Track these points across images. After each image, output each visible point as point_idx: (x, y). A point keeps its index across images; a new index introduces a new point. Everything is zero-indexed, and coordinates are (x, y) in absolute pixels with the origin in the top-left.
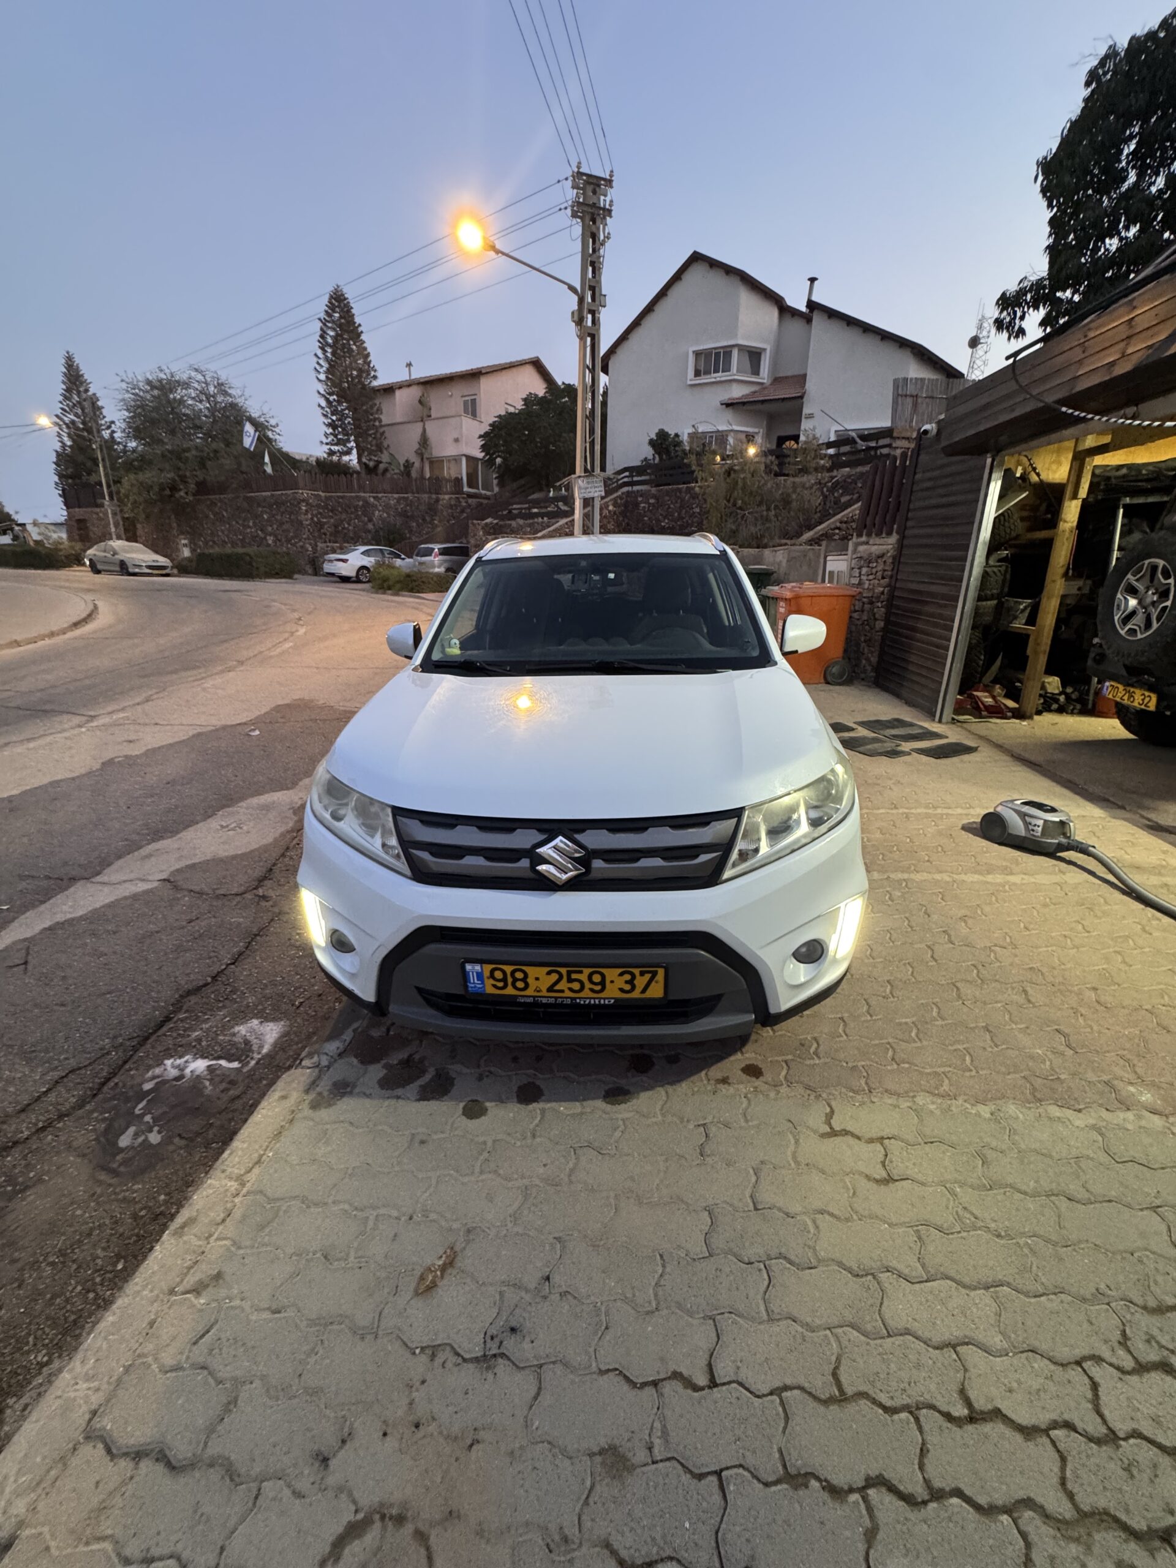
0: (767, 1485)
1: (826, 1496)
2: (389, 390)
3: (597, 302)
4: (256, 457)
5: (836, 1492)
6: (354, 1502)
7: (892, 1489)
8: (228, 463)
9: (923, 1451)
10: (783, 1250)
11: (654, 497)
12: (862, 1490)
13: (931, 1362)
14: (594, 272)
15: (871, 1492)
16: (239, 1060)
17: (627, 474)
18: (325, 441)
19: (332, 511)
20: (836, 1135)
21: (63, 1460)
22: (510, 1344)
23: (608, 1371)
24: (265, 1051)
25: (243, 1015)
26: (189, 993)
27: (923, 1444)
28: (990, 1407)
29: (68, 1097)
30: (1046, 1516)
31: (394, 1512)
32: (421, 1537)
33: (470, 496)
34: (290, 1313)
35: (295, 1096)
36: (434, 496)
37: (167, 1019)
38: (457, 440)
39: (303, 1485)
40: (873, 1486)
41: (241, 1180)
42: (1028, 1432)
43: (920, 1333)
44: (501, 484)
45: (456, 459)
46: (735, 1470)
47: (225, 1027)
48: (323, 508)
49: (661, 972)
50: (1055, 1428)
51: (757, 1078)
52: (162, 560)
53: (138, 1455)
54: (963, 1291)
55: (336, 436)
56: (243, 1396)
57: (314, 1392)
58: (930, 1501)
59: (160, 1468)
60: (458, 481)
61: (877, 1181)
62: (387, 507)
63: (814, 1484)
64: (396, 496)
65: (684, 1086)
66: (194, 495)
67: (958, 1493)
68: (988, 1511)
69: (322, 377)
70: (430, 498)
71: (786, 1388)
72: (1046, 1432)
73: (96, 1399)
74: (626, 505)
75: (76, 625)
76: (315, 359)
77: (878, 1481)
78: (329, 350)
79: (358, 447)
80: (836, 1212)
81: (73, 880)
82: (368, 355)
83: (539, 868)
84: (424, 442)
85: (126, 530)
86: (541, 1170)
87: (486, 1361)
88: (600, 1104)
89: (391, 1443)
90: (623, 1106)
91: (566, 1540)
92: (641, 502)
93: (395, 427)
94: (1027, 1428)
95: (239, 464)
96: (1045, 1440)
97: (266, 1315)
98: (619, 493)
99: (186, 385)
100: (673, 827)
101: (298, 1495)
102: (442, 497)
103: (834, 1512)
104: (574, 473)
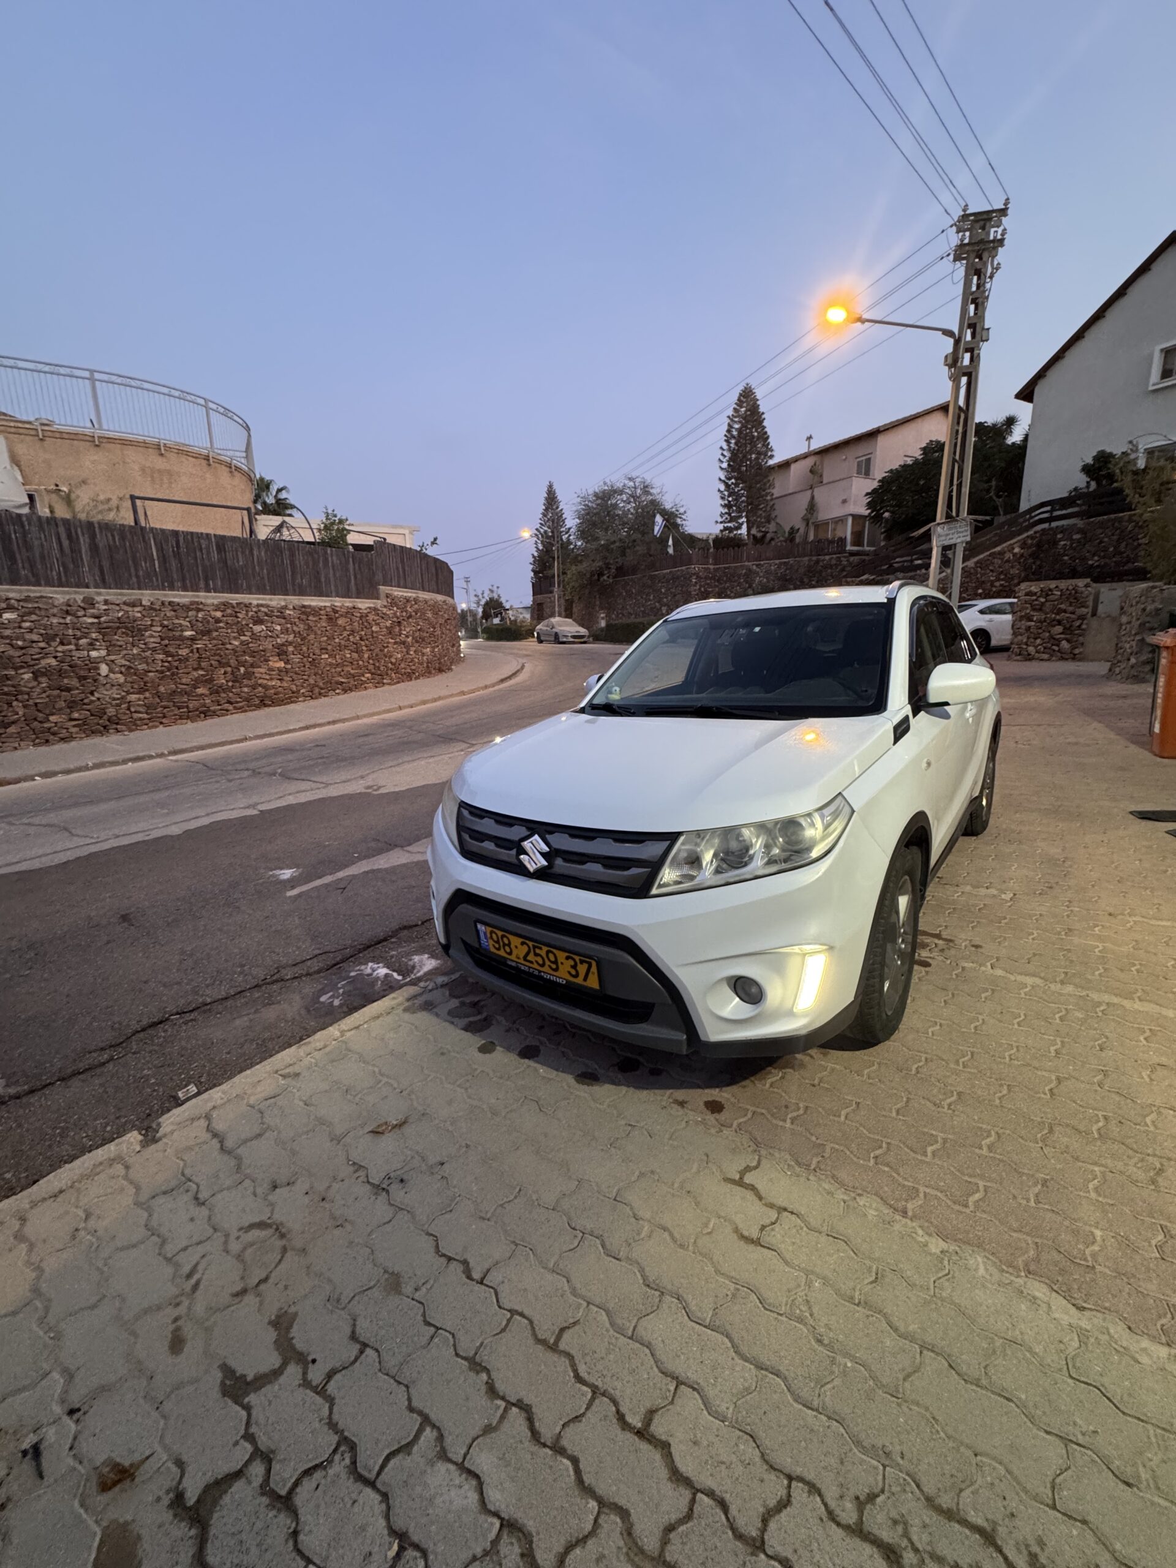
0: (457, 1355)
1: (484, 1388)
2: (786, 465)
3: (978, 337)
4: (663, 541)
5: (492, 1391)
6: (272, 1213)
7: (530, 1420)
8: (641, 549)
9: (577, 1419)
10: (606, 1235)
11: (1080, 531)
12: (510, 1404)
13: (646, 1376)
14: (976, 309)
15: (514, 1410)
16: (403, 976)
17: (1049, 508)
18: (720, 520)
19: (718, 581)
20: (741, 1186)
21: (193, 1120)
22: (394, 1188)
23: (432, 1235)
24: (419, 975)
25: (420, 951)
26: (405, 928)
27: (583, 1415)
28: (663, 1438)
29: (315, 965)
30: (629, 1532)
31: (283, 1230)
32: (284, 1250)
33: (852, 554)
34: (312, 1108)
35: (400, 999)
36: (814, 558)
37: (385, 940)
38: (844, 501)
39: (259, 1191)
40: (520, 1408)
41: (342, 1033)
42: (677, 1477)
43: (658, 1353)
44: (888, 538)
45: (841, 520)
46: (447, 1334)
47: (409, 954)
48: (711, 579)
49: (594, 964)
50: (707, 1495)
51: (713, 1112)
52: (583, 631)
53: (215, 1135)
54: (732, 1353)
55: (729, 514)
56: (267, 1134)
57: (294, 1153)
58: (551, 1448)
59: (218, 1145)
60: (843, 541)
61: (743, 1237)
62: (768, 572)
63: (484, 1376)
64: (777, 562)
65: (644, 1094)
66: (614, 577)
67: (575, 1461)
68: (587, 1490)
69: (725, 465)
70: (810, 560)
71: (522, 1315)
72: (696, 1491)
73: (219, 1102)
74: (1039, 545)
75: (502, 681)
76: (720, 451)
77: (526, 1409)
78: (733, 441)
79: (748, 522)
80: (676, 1235)
81: (396, 846)
82: (768, 438)
83: (522, 857)
84: (812, 507)
85: (566, 610)
86: (493, 1101)
87: (379, 1189)
88: (570, 1079)
89: (306, 1199)
90: (585, 1087)
91: (338, 1300)
92: (1061, 540)
93: (789, 498)
94: (681, 1475)
95: (649, 549)
96: (687, 1494)
97: (301, 1104)
98: (1031, 532)
99: (621, 492)
100: (616, 840)
101: (255, 1195)
102: (822, 558)
103: (481, 1400)
104: (934, 520)
